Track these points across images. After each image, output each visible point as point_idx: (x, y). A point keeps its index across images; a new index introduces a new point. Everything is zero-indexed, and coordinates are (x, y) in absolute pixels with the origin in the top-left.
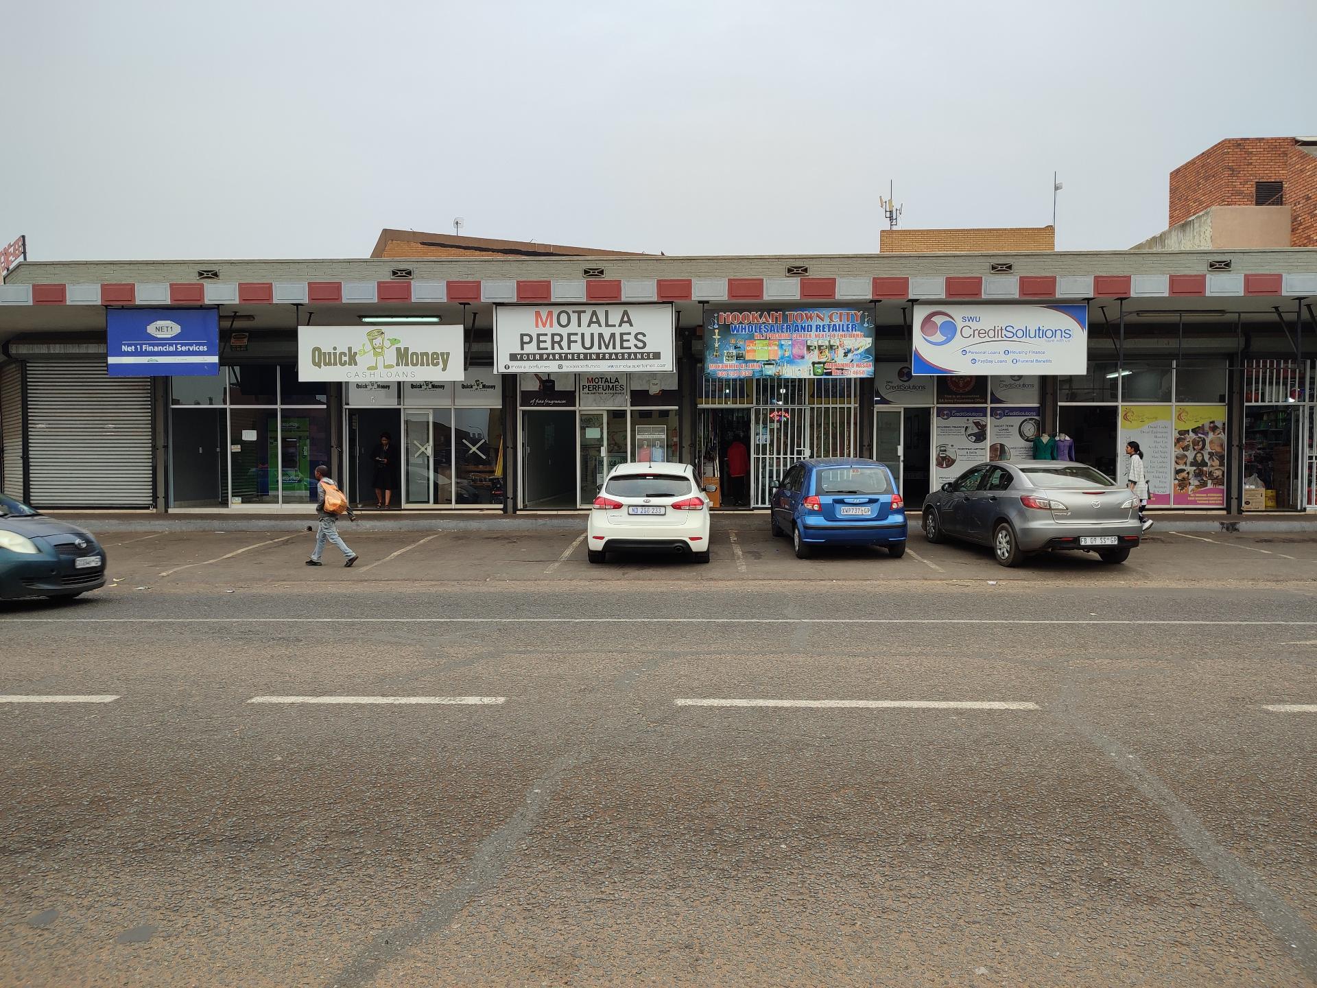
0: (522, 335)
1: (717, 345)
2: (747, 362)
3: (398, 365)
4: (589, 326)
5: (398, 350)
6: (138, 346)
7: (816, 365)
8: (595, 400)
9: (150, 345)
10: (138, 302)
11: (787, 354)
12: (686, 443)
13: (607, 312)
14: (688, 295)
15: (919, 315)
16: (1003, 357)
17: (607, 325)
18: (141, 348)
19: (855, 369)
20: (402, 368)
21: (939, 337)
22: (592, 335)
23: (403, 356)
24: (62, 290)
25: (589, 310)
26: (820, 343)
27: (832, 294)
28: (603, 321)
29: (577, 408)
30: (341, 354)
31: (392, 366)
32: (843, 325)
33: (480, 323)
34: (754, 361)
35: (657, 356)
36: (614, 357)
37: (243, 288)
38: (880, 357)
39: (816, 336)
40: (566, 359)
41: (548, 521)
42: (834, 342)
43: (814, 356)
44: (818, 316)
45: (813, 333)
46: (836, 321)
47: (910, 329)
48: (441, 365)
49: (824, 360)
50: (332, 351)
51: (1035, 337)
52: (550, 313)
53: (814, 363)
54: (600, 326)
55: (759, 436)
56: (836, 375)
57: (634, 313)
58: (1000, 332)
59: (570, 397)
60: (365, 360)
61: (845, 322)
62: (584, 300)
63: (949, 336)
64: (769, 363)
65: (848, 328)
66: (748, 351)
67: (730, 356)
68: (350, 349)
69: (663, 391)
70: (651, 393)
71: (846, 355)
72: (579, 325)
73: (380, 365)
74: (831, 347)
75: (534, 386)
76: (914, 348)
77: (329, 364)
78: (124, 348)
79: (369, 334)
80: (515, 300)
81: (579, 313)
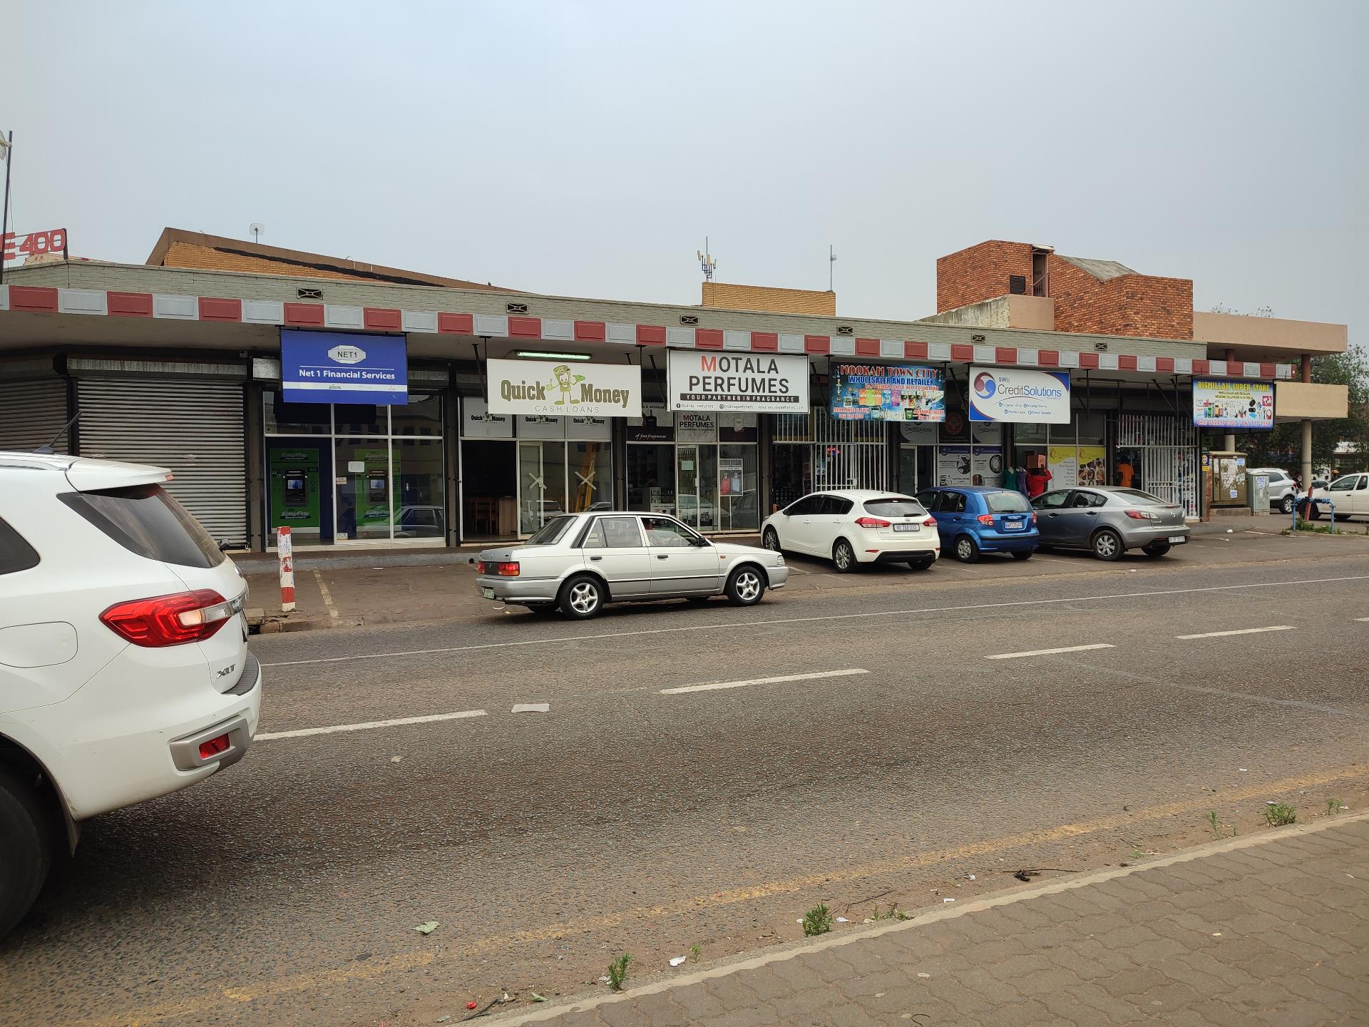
0: (691, 377)
1: (839, 392)
2: (860, 407)
3: (583, 400)
4: (745, 371)
5: (583, 386)
6: (319, 372)
7: (907, 411)
9: (332, 370)
11: (888, 401)
13: (758, 360)
15: (973, 374)
17: (759, 372)
18: (322, 373)
19: (933, 415)
20: (587, 403)
22: (747, 379)
23: (587, 392)
25: (745, 357)
26: (910, 394)
28: (755, 367)
30: (530, 388)
31: (577, 402)
32: (921, 380)
34: (865, 406)
36: (764, 399)
37: (445, 317)
39: (907, 388)
40: (726, 400)
42: (920, 393)
43: (906, 404)
44: (909, 372)
45: (905, 385)
48: (622, 402)
49: (913, 407)
50: (521, 385)
52: (714, 359)
54: (753, 372)
56: (921, 419)
57: (779, 362)
58: (1021, 390)
60: (552, 395)
61: (926, 378)
62: (747, 349)
64: (875, 408)
65: (928, 382)
66: (861, 398)
67: (848, 402)
68: (538, 383)
71: (927, 403)
72: (737, 371)
73: (567, 400)
74: (917, 397)
76: (970, 400)
77: (518, 397)
78: (302, 373)
79: (555, 370)
81: (737, 359)
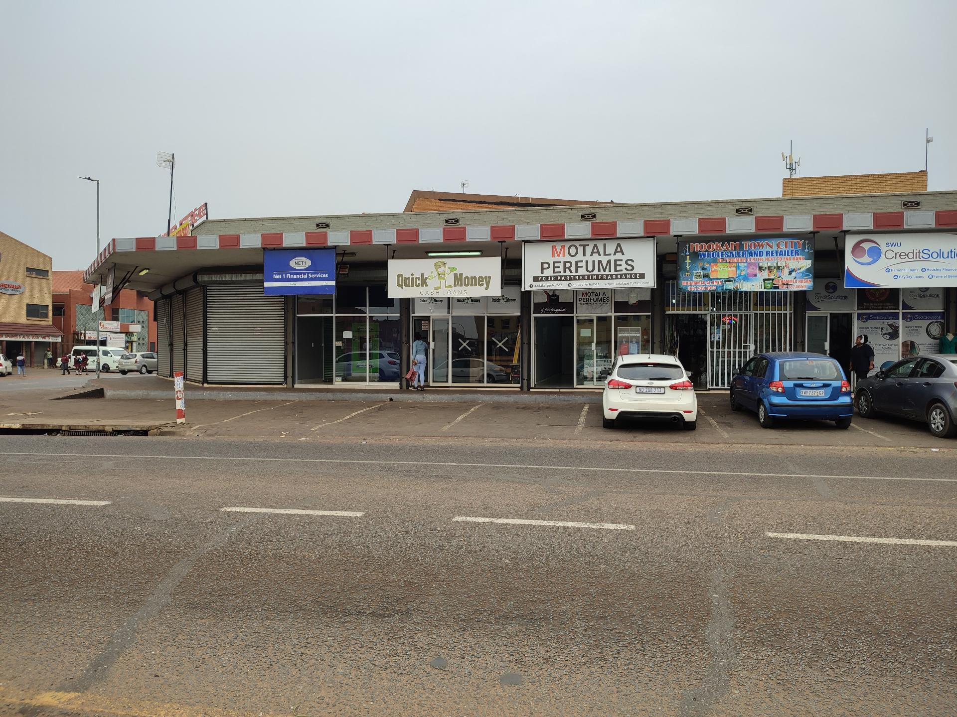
0: (543, 263)
1: (688, 267)
2: (711, 279)
3: (455, 285)
4: (591, 255)
5: (455, 275)
6: (284, 275)
7: (766, 282)
8: (588, 309)
9: (291, 274)
10: (284, 245)
11: (743, 273)
12: (657, 340)
13: (605, 245)
14: (668, 231)
15: (850, 243)
16: (920, 273)
17: (605, 254)
18: (286, 276)
19: (798, 284)
20: (458, 288)
21: (866, 259)
22: (594, 262)
23: (459, 280)
24: (236, 238)
25: (592, 244)
26: (770, 265)
27: (781, 228)
28: (601, 251)
29: (574, 315)
30: (416, 278)
31: (451, 287)
32: (788, 251)
33: (511, 255)
34: (717, 279)
35: (642, 276)
36: (609, 277)
37: (353, 234)
38: (817, 274)
39: (766, 259)
40: (574, 279)
41: (556, 396)
42: (780, 264)
43: (766, 275)
44: (768, 244)
45: (764, 257)
46: (783, 248)
47: (842, 254)
48: (485, 286)
49: (772, 277)
50: (411, 277)
51: (948, 257)
52: (563, 247)
53: (764, 280)
54: (600, 255)
55: (713, 335)
56: (783, 289)
57: (625, 245)
58: (918, 254)
59: (569, 307)
60: (432, 283)
61: (789, 249)
62: (589, 237)
63: (875, 258)
64: (729, 280)
65: (792, 253)
66: (712, 272)
67: (698, 276)
68: (422, 275)
69: (639, 302)
70: (630, 303)
71: (790, 273)
72: (584, 255)
73: (443, 286)
74: (779, 268)
75: (543, 299)
76: (846, 268)
77: (409, 286)
78: (275, 276)
79: (435, 264)
80: (539, 238)
81: (584, 246)
